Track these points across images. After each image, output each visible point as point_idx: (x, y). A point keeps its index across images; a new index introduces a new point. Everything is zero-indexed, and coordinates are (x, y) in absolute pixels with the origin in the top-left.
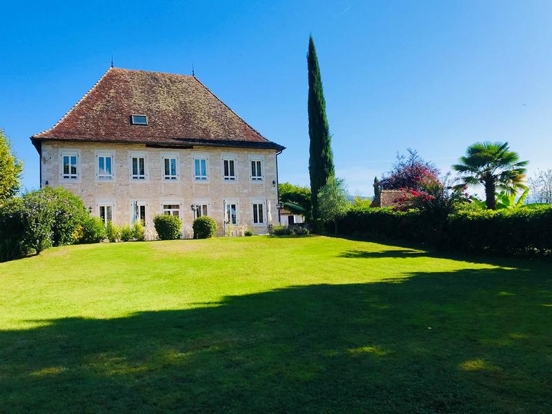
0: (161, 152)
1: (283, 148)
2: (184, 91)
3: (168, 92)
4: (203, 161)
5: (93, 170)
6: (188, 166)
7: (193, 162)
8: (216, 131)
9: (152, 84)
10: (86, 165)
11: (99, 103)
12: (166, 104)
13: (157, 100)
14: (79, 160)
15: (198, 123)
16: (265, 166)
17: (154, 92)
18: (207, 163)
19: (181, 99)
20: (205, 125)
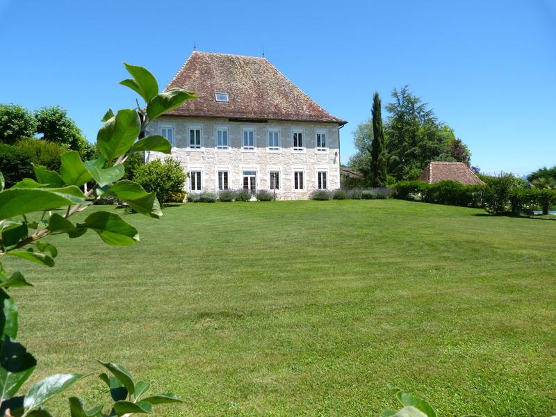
0: (241, 126)
1: (345, 123)
2: (257, 71)
3: (243, 73)
4: (276, 134)
5: (186, 141)
6: (264, 137)
7: (268, 134)
8: (285, 107)
9: (228, 65)
10: (180, 137)
11: (187, 82)
12: (243, 83)
13: (235, 80)
14: (174, 132)
15: (271, 100)
16: (329, 138)
17: (231, 72)
18: (279, 135)
19: (255, 79)
20: (277, 101)
